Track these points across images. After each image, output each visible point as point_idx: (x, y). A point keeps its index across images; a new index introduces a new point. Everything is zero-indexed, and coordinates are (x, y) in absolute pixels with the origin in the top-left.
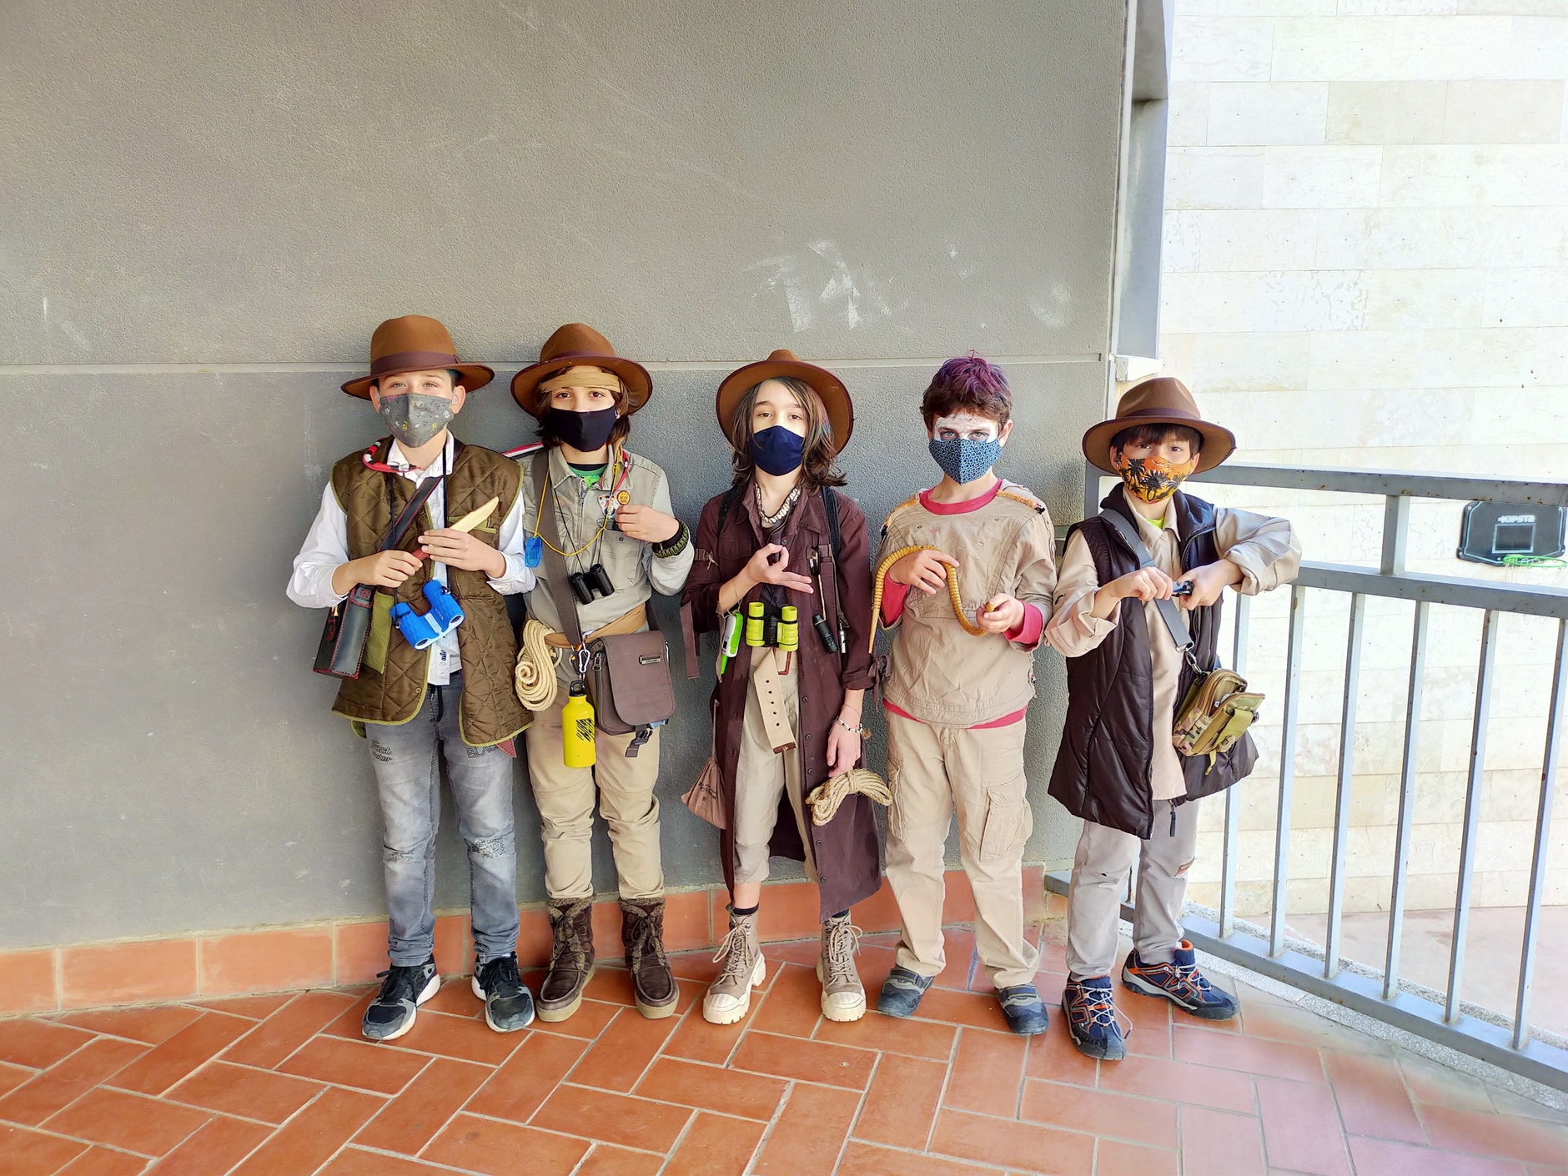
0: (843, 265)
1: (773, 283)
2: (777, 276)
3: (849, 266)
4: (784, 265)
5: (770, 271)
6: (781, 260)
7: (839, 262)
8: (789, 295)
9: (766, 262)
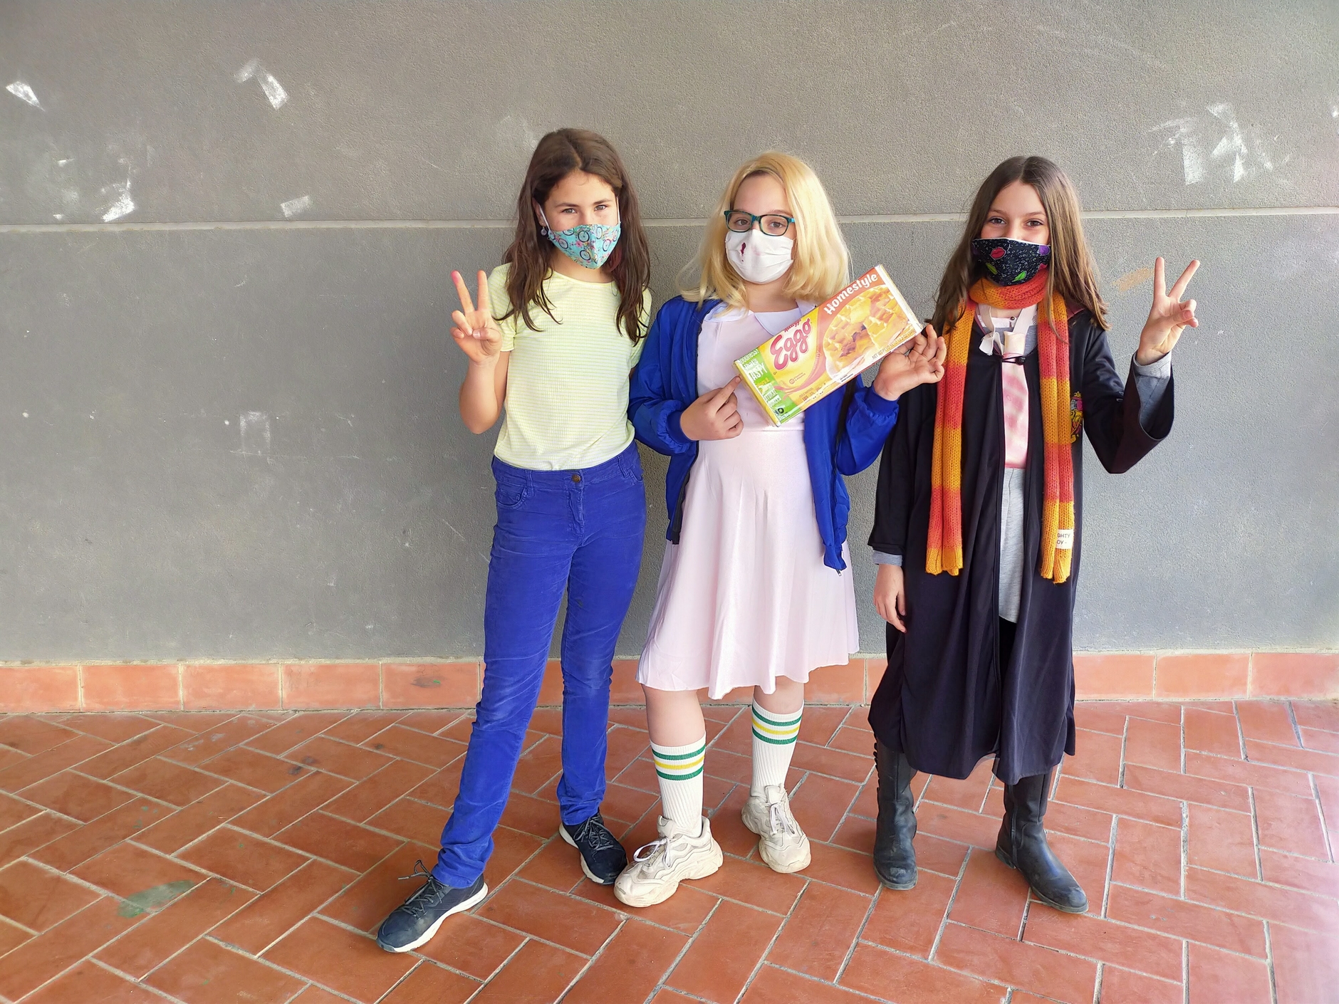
0: (1235, 125)
1: (1172, 142)
3: (1241, 126)
4: (1184, 126)
5: (1171, 131)
6: (1182, 121)
7: (1231, 123)
8: (1185, 152)
9: (1169, 124)
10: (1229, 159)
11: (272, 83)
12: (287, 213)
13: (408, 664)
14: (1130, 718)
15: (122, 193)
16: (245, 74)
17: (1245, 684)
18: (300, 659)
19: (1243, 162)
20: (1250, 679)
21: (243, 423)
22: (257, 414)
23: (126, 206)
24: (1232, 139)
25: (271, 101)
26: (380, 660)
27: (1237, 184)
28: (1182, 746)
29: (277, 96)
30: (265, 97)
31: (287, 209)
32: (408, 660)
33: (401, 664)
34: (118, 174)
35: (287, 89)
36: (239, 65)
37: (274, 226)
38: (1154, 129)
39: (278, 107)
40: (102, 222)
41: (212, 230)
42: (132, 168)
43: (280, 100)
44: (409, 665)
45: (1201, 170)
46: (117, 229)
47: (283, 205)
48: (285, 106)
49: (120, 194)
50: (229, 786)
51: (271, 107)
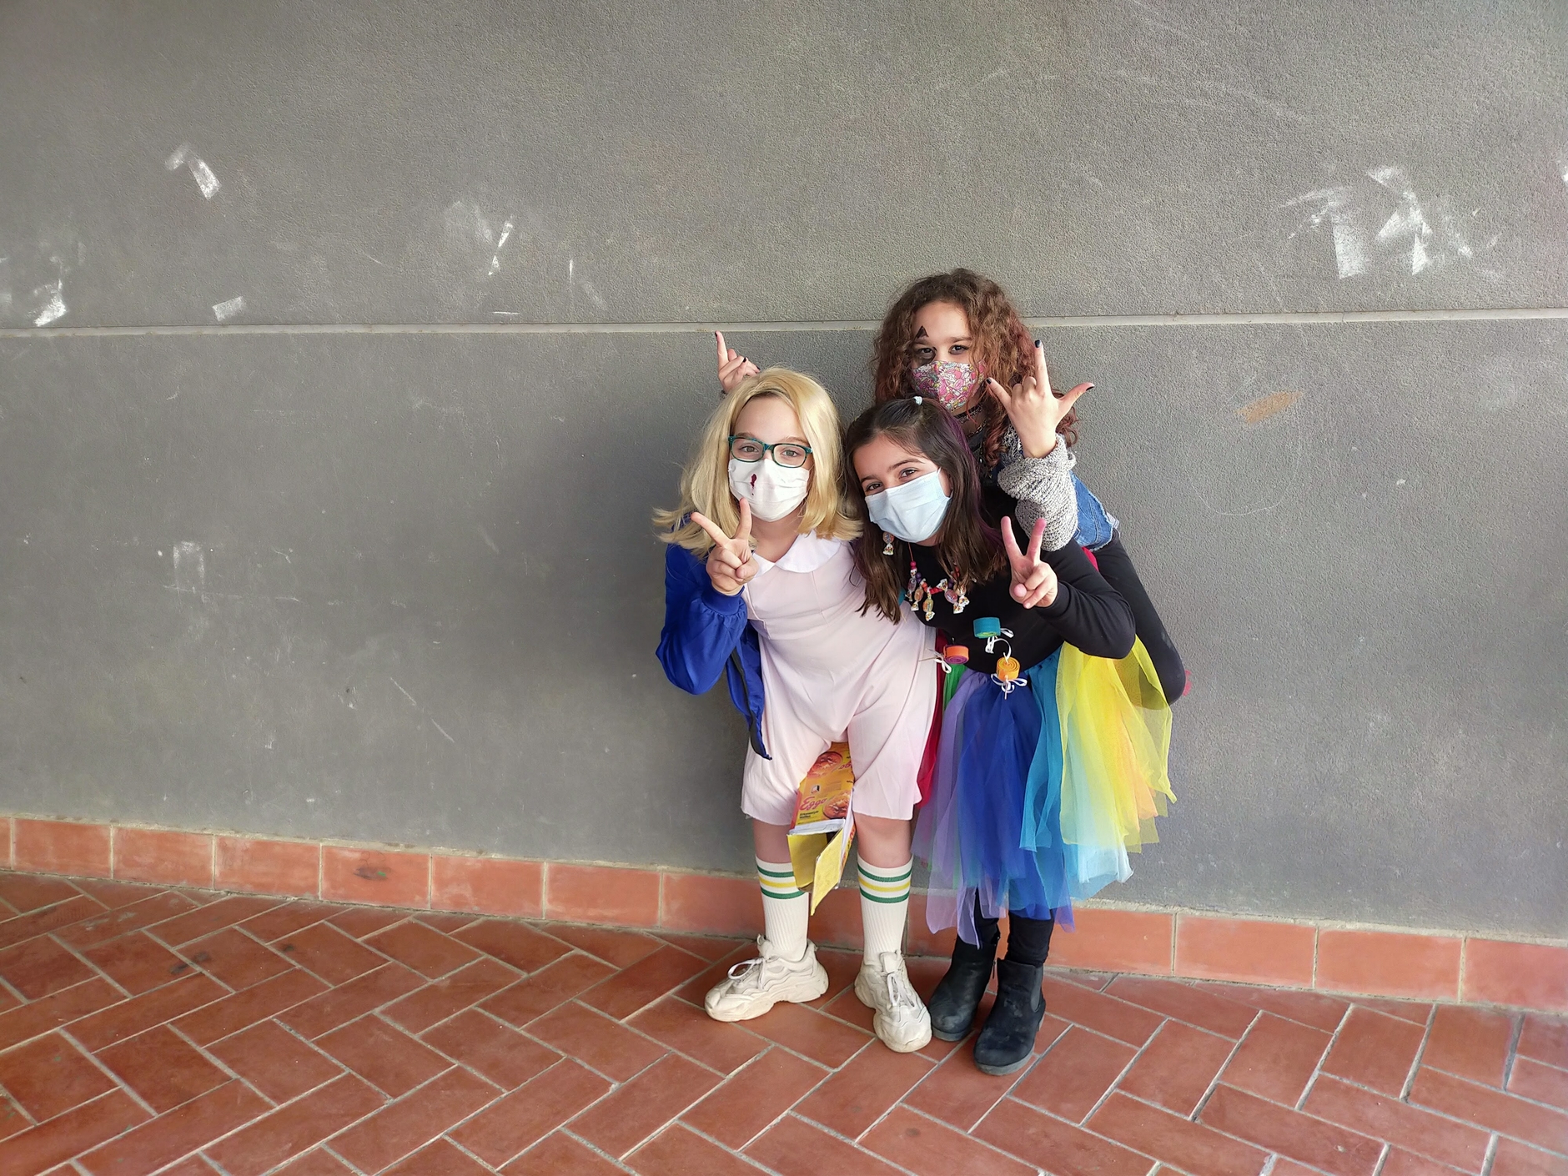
0: (1411, 196)
1: (1317, 221)
2: (1323, 212)
3: (1420, 198)
4: (1333, 198)
5: (1314, 206)
6: (1330, 192)
7: (1406, 193)
8: (1337, 233)
9: (1310, 196)
10: (1403, 243)
11: (204, 169)
12: (220, 316)
13: (352, 848)
14: (1264, 1015)
15: (54, 294)
16: (176, 161)
17: (1455, 981)
18: (237, 832)
19: (1425, 246)
20: (1462, 975)
21: (176, 555)
22: (191, 545)
23: (58, 309)
24: (1407, 214)
25: (203, 190)
26: (321, 841)
27: (1418, 276)
28: (1319, 1065)
29: (209, 184)
30: (197, 187)
31: (220, 311)
32: (353, 844)
33: (342, 848)
34: (50, 274)
35: (218, 177)
36: (170, 151)
37: (208, 331)
38: (1290, 203)
39: (210, 196)
40: (34, 327)
41: (143, 336)
42: (64, 267)
43: (211, 189)
44: (352, 851)
45: (1361, 257)
46: (49, 335)
47: (215, 307)
48: (216, 196)
49: (52, 296)
50: (97, 980)
51: (203, 196)
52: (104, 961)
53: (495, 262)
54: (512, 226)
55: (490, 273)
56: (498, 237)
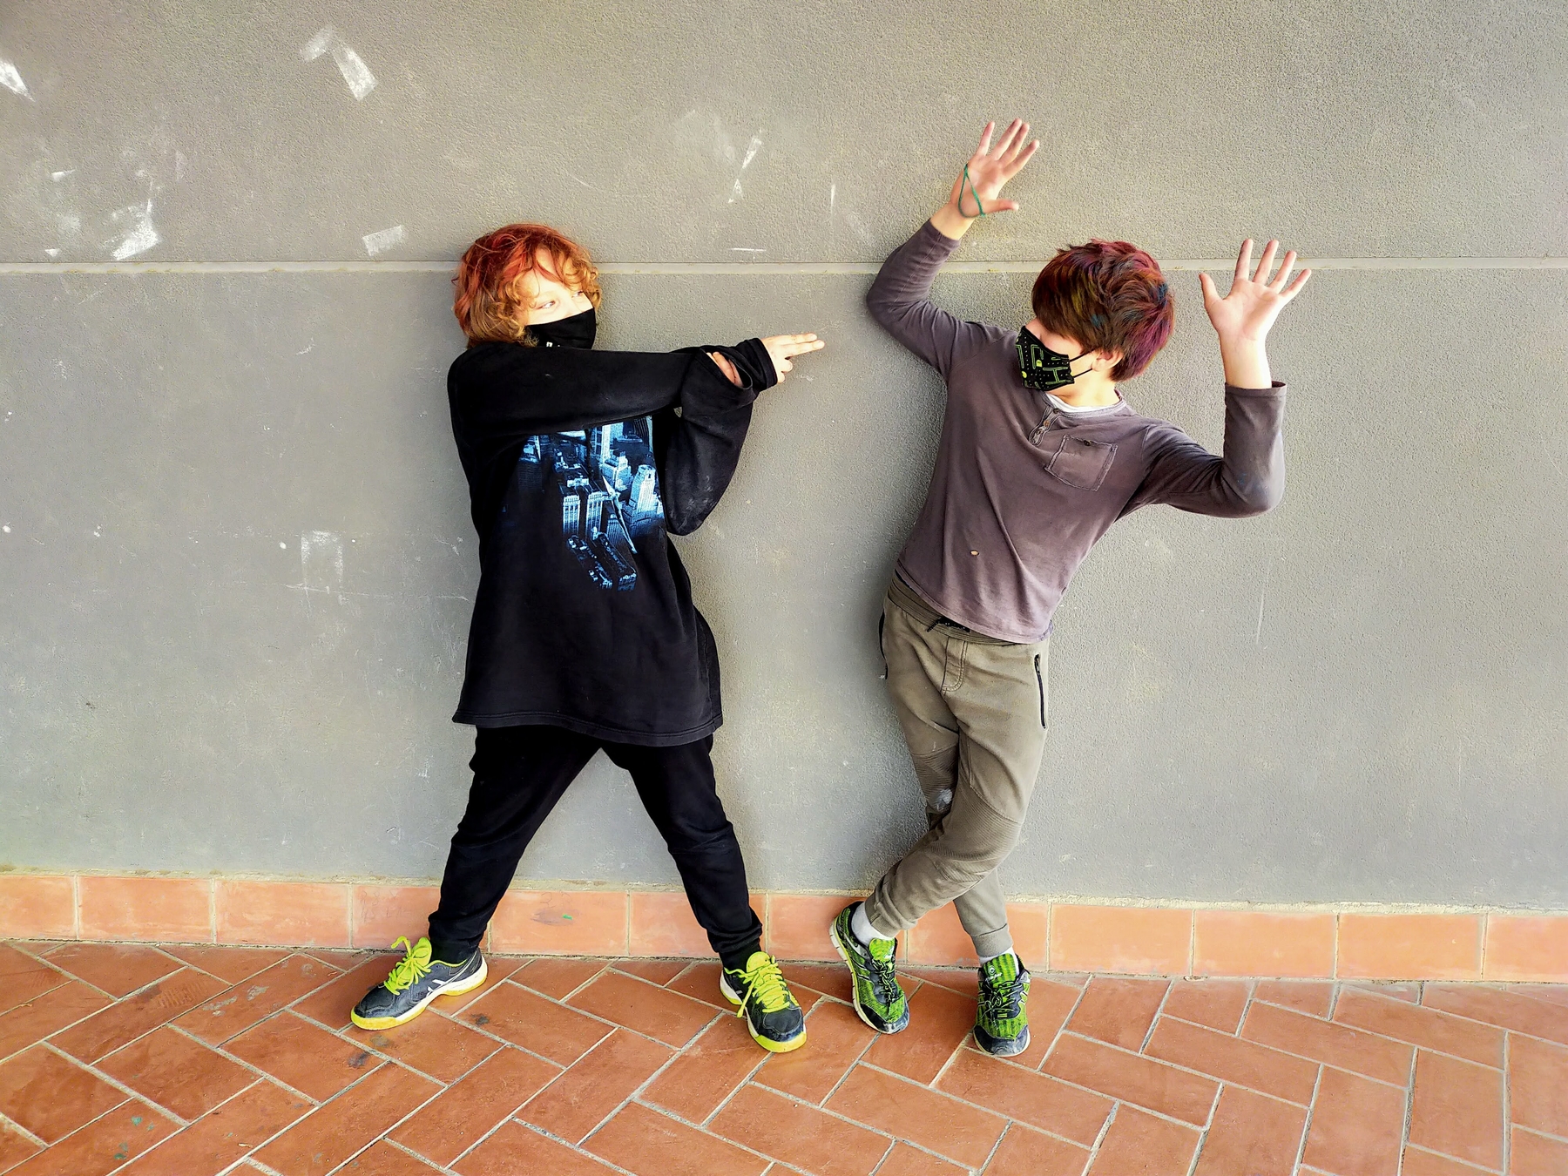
11: (353, 62)
12: (372, 249)
13: (529, 889)
15: (141, 219)
16: (315, 49)
18: (378, 878)
21: (305, 546)
22: (326, 534)
23: (145, 237)
25: (352, 88)
29: (360, 81)
30: (343, 82)
31: (372, 243)
32: (529, 884)
34: (136, 192)
35: (374, 71)
36: (307, 37)
37: (353, 267)
39: (362, 96)
40: (113, 261)
41: (265, 273)
42: (156, 184)
43: (364, 86)
44: (529, 892)
46: (132, 270)
47: (366, 239)
48: (370, 96)
49: (138, 221)
50: (262, 1084)
51: (351, 96)
52: (260, 1057)
53: (737, 186)
54: (760, 143)
55: (730, 201)
56: (743, 155)
